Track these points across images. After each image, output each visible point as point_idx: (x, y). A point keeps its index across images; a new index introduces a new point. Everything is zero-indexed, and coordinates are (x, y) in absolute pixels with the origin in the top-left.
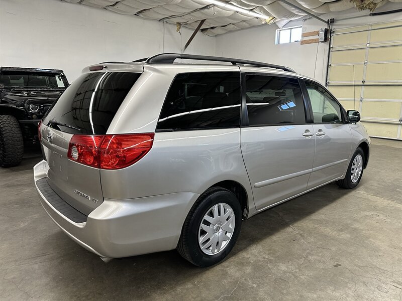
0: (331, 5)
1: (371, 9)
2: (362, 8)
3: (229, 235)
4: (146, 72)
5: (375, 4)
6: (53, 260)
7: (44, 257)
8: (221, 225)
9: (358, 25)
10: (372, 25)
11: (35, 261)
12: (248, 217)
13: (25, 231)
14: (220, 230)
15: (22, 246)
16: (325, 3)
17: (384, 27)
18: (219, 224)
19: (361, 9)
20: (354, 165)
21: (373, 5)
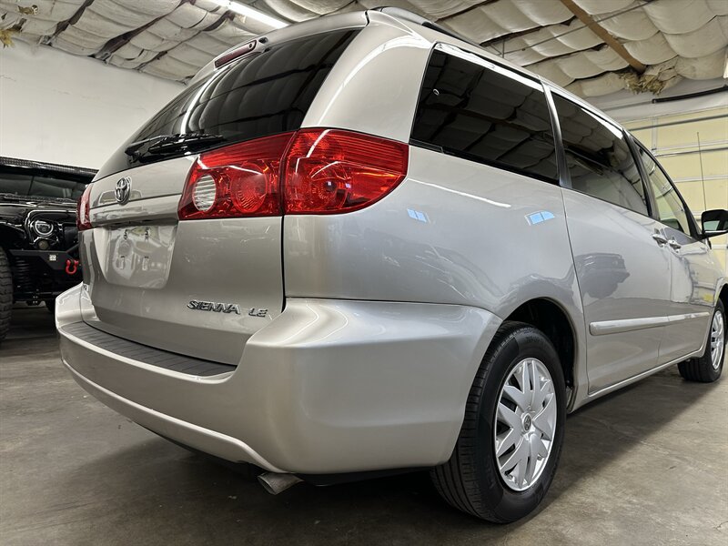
0: (585, 84)
1: (654, 91)
2: (639, 89)
3: (548, 445)
4: (374, 26)
5: (662, 82)
6: (99, 517)
7: (75, 510)
8: (534, 415)
9: (634, 119)
10: (657, 118)
11: (49, 519)
12: (575, 408)
13: (17, 460)
14: (532, 429)
15: (10, 489)
16: (576, 80)
17: (678, 121)
18: (529, 411)
19: (638, 91)
20: (714, 330)
21: (658, 84)
